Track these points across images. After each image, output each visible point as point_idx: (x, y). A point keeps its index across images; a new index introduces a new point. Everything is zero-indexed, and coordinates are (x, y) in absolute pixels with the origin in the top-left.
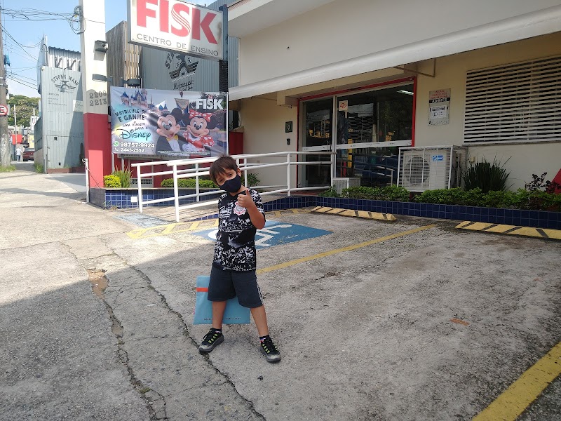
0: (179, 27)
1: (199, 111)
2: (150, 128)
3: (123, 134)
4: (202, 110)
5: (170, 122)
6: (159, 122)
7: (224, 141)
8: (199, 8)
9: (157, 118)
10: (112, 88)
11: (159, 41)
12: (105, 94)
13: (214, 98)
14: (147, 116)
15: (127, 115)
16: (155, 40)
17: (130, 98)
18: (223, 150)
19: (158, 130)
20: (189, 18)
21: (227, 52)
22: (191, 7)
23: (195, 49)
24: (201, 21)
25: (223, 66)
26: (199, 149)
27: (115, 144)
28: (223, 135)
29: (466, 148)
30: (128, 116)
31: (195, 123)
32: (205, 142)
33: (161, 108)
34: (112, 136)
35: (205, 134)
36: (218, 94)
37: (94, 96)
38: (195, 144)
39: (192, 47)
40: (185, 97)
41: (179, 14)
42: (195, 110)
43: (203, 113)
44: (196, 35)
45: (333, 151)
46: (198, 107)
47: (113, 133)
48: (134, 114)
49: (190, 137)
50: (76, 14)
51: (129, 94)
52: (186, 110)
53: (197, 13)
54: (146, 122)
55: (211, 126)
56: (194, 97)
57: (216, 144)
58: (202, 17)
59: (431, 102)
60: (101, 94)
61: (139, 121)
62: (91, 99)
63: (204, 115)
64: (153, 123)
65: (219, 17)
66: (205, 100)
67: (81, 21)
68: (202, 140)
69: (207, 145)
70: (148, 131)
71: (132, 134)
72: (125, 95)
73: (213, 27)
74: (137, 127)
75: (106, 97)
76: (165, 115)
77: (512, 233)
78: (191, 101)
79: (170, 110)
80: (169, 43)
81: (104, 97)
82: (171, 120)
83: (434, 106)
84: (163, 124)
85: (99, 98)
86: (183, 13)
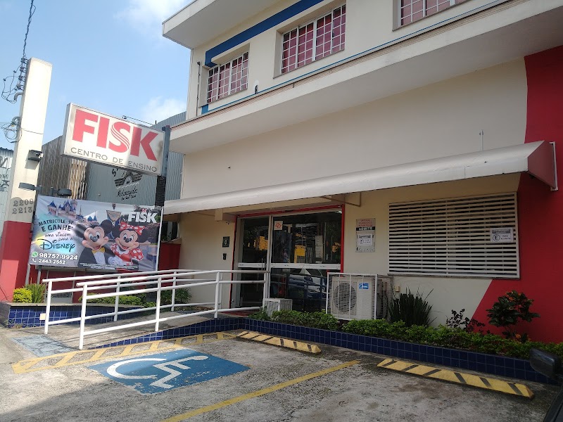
0: (117, 143)
1: (130, 223)
2: (75, 239)
3: (44, 245)
4: (133, 223)
5: (98, 234)
6: (86, 234)
7: (154, 255)
8: (141, 127)
9: (85, 229)
10: (40, 197)
11: (94, 155)
12: (31, 202)
13: (148, 211)
14: (74, 226)
15: (52, 225)
16: (90, 154)
17: (58, 207)
18: (152, 264)
19: (84, 242)
20: (129, 136)
21: (166, 168)
22: (132, 126)
23: (132, 164)
24: (142, 139)
25: (161, 182)
26: (126, 263)
27: (33, 254)
28: (154, 249)
29: (391, 277)
30: (52, 227)
31: (125, 236)
32: (134, 255)
33: (90, 219)
34: (32, 247)
35: (135, 247)
36: (153, 208)
37: (19, 203)
38: (123, 258)
39: (129, 162)
40: (117, 209)
41: (119, 131)
42: (126, 222)
43: (136, 226)
44: (135, 152)
45: (267, 270)
46: (130, 220)
47: (33, 243)
48: (60, 224)
49: (118, 250)
50: (13, 123)
51: (57, 204)
52: (117, 222)
53: (138, 132)
54: (71, 232)
55: (141, 239)
56: (127, 210)
57: (145, 258)
58: (143, 136)
59: (357, 229)
60: (26, 202)
61: (63, 232)
62: (15, 207)
63: (136, 228)
64: (80, 234)
65: (161, 136)
66: (138, 213)
67: (18, 130)
68: (131, 253)
69: (135, 259)
70: (72, 242)
71: (54, 245)
72: (53, 204)
73: (154, 145)
74: (61, 237)
75: (33, 205)
76: (93, 227)
77: (431, 376)
78: (123, 214)
79: (100, 221)
80: (105, 158)
81: (29, 205)
82: (100, 232)
83: (360, 233)
84: (91, 235)
85: (25, 206)
86: (123, 131)
